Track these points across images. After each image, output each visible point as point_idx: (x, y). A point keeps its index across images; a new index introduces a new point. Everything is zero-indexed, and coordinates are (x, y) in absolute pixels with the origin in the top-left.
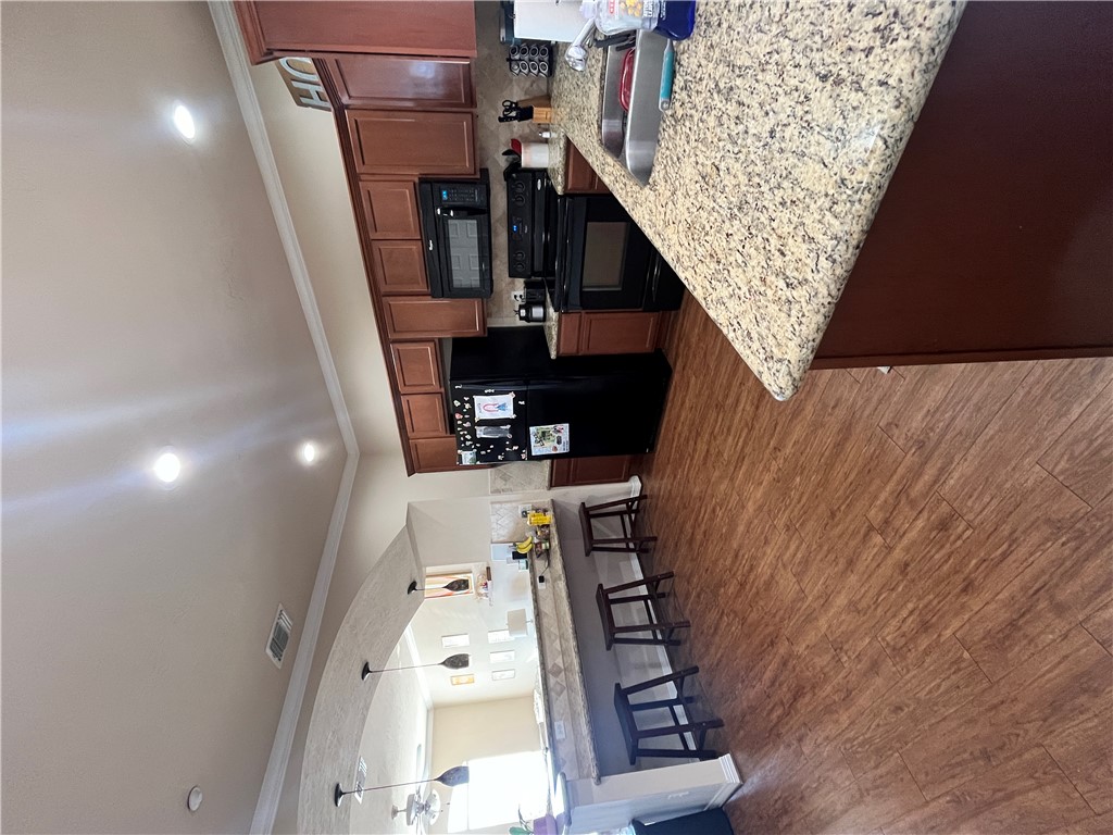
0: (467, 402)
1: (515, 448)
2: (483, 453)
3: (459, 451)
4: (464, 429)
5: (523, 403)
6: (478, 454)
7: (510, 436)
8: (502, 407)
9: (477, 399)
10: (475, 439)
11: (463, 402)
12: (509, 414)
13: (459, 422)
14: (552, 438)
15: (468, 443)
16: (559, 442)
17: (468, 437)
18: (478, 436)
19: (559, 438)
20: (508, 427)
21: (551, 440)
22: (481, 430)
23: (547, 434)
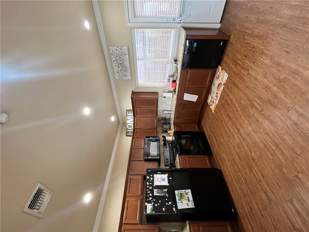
0: (151, 177)
1: (170, 203)
3: (146, 203)
4: (150, 190)
5: (171, 178)
6: (154, 205)
7: (167, 195)
8: (164, 180)
9: (155, 175)
10: (153, 197)
11: (150, 177)
12: (166, 183)
13: (148, 187)
15: (150, 198)
16: (189, 201)
17: (151, 195)
18: (155, 195)
19: (188, 198)
20: (166, 190)
21: (185, 199)
22: (156, 191)
23: (183, 195)
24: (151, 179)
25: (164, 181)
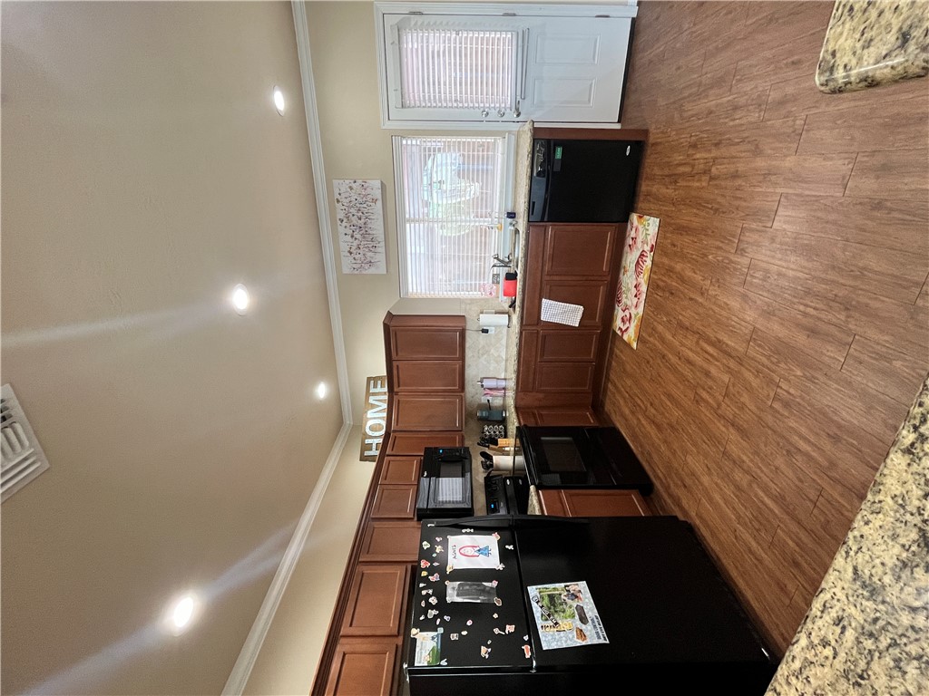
0: (438, 544)
1: (510, 629)
2: (454, 637)
3: (414, 631)
4: (429, 585)
5: (511, 547)
6: (445, 637)
7: (498, 602)
8: (484, 551)
9: (452, 539)
10: (443, 607)
11: (434, 543)
12: (493, 562)
13: (424, 574)
14: (568, 611)
15: (432, 613)
16: (583, 619)
17: (433, 600)
18: (449, 600)
19: (581, 610)
20: (495, 584)
21: (568, 613)
22: (454, 588)
23: (558, 602)
24: (438, 551)
25: (488, 554)
